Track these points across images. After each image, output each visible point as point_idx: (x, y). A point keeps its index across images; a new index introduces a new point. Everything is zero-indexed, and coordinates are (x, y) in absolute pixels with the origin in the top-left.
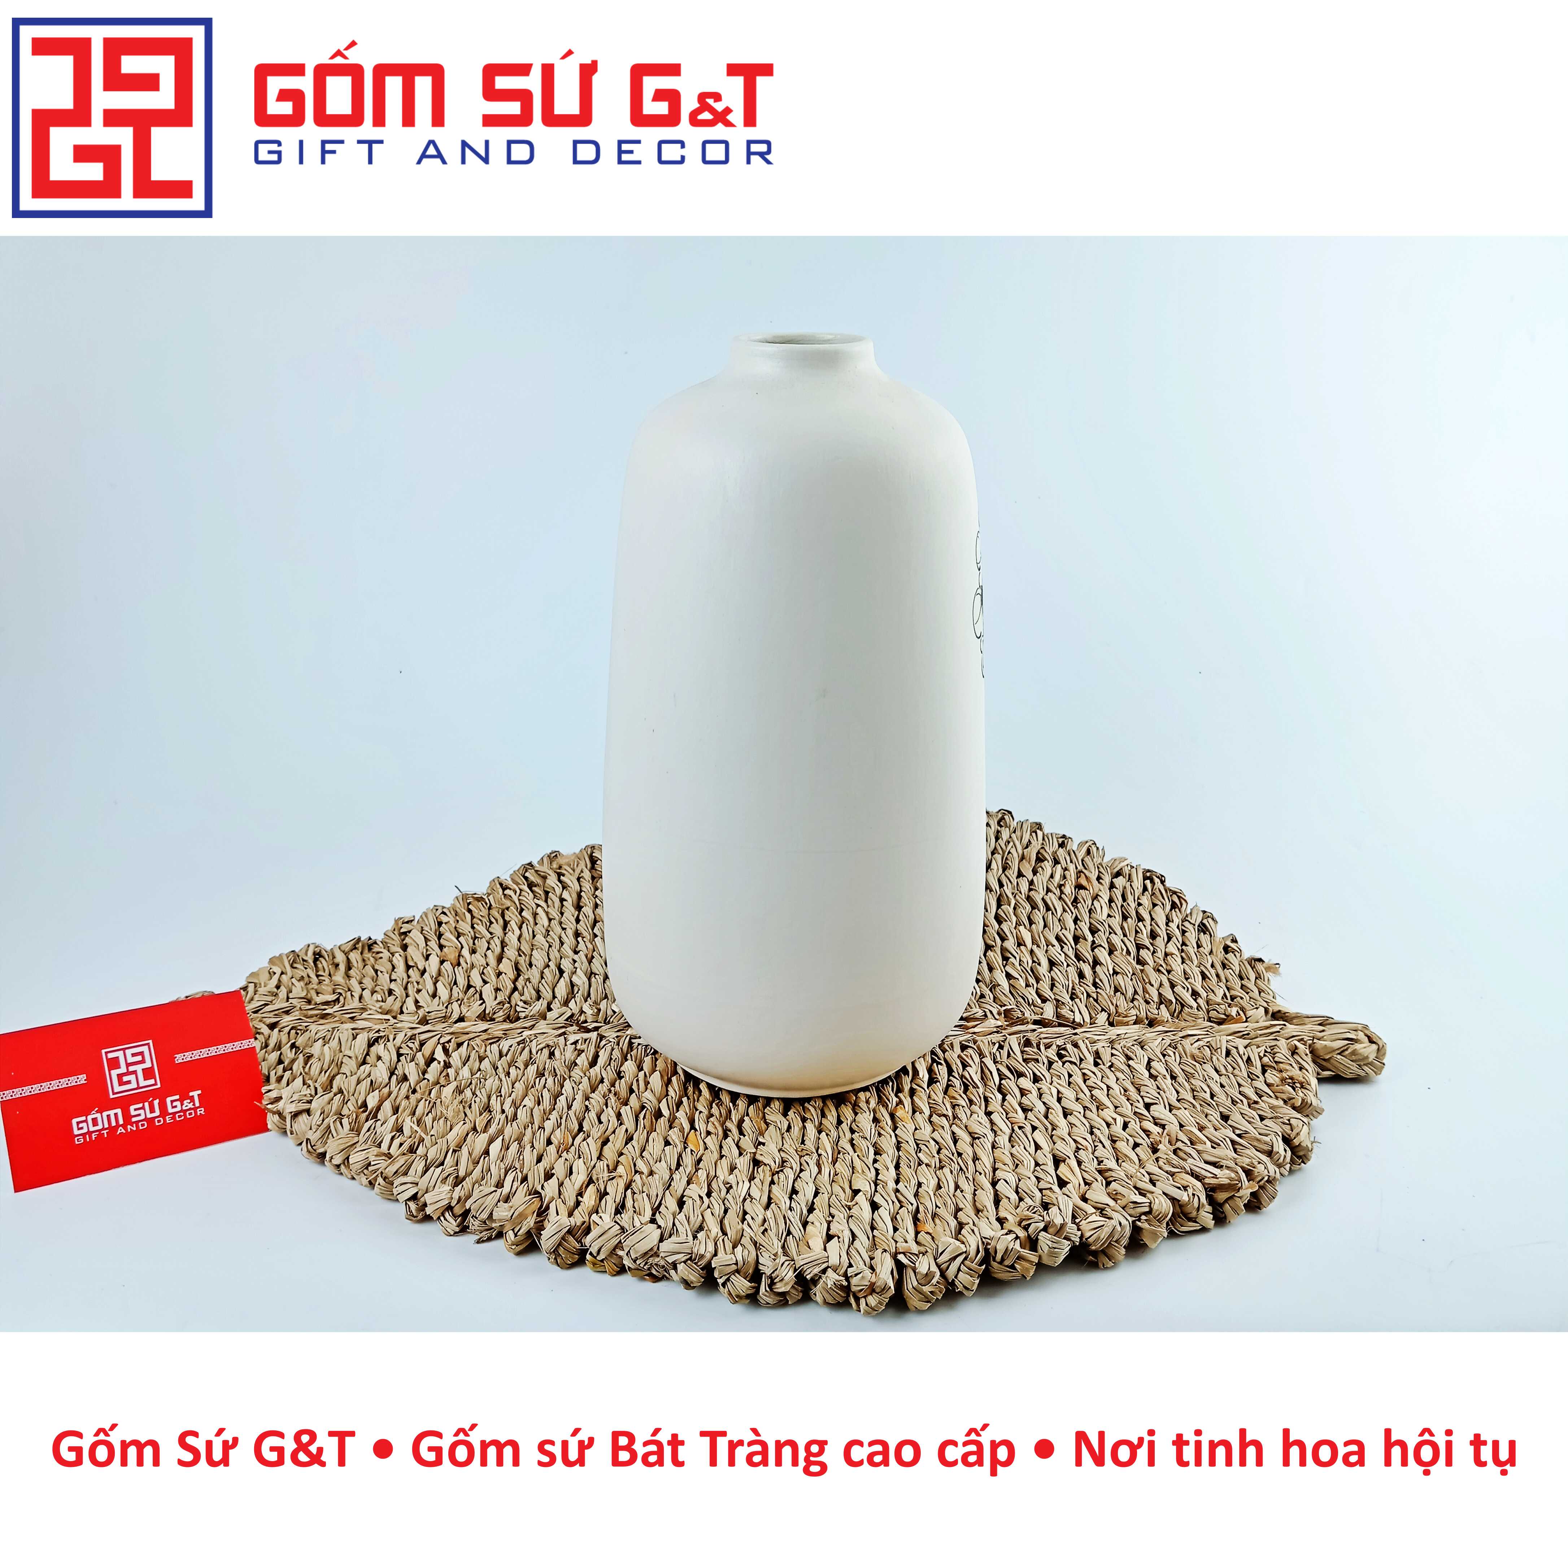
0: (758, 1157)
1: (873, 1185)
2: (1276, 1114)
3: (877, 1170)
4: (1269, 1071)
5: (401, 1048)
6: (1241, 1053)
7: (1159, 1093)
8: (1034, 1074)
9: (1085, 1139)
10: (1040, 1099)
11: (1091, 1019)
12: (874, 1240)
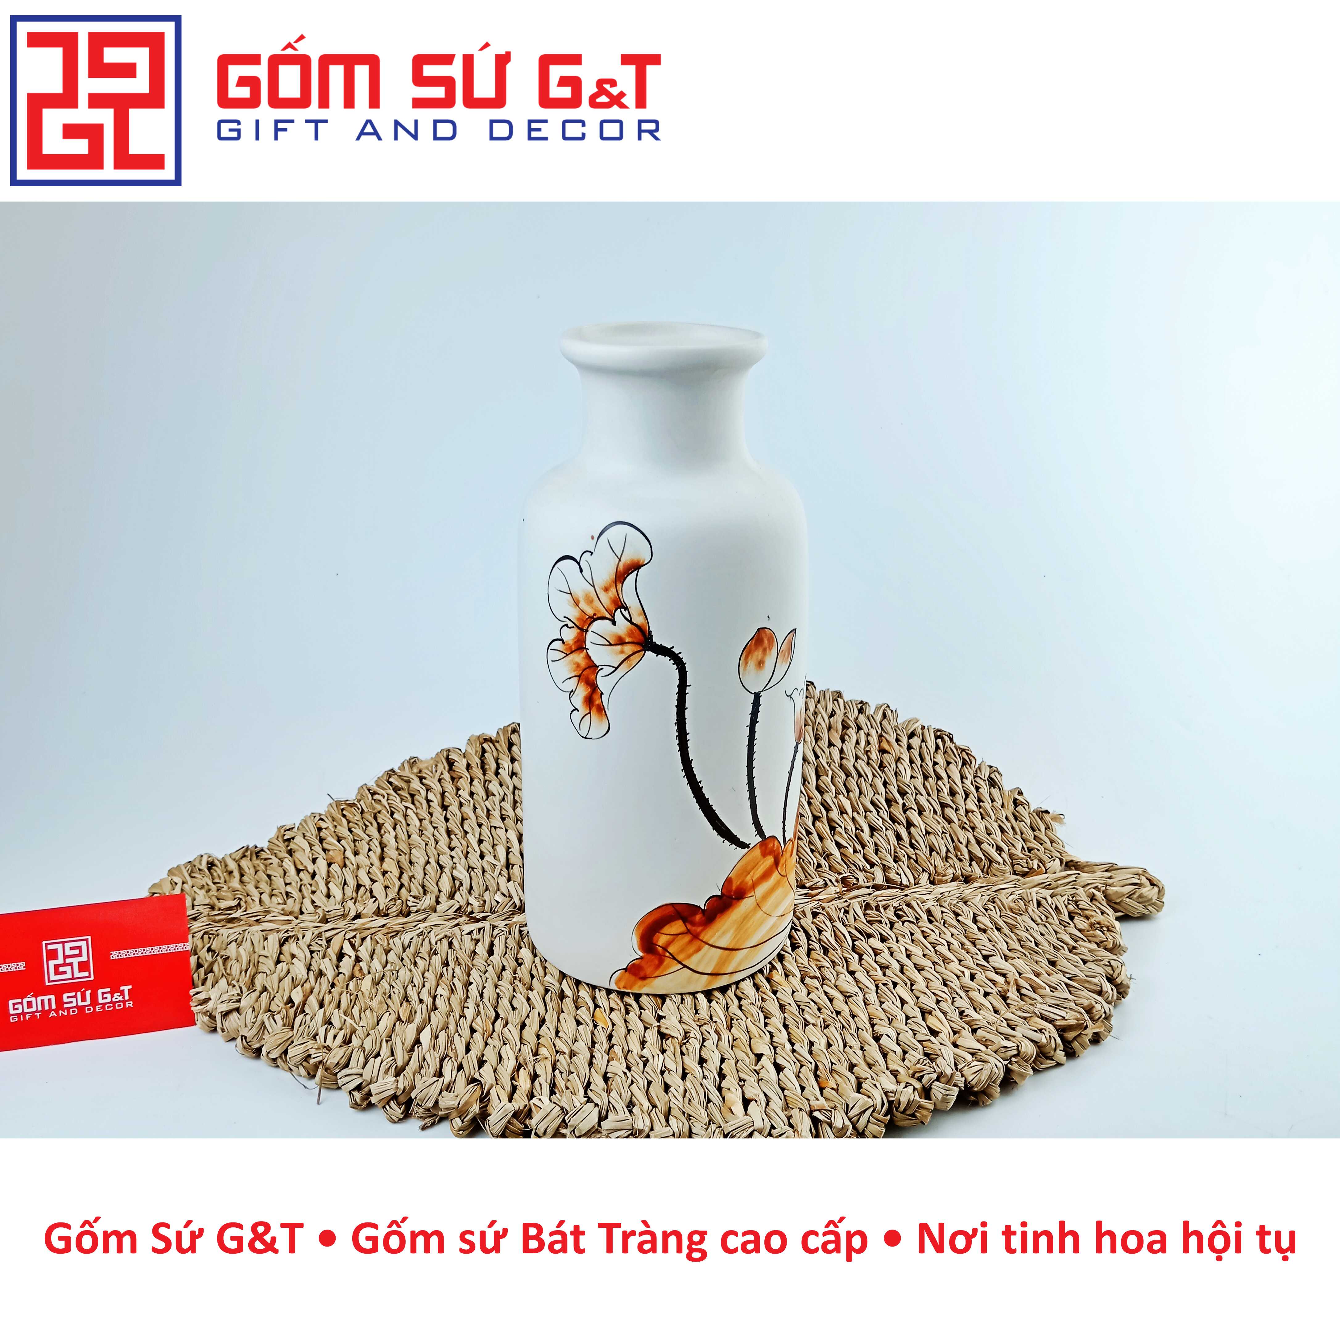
0: (663, 1030)
1: (772, 1048)
2: (1096, 958)
3: (770, 1033)
4: (1076, 918)
5: (311, 945)
6: (1050, 903)
7: (994, 946)
8: (881, 934)
9: (944, 992)
10: (892, 956)
11: (915, 880)
12: (786, 1100)
